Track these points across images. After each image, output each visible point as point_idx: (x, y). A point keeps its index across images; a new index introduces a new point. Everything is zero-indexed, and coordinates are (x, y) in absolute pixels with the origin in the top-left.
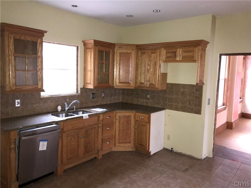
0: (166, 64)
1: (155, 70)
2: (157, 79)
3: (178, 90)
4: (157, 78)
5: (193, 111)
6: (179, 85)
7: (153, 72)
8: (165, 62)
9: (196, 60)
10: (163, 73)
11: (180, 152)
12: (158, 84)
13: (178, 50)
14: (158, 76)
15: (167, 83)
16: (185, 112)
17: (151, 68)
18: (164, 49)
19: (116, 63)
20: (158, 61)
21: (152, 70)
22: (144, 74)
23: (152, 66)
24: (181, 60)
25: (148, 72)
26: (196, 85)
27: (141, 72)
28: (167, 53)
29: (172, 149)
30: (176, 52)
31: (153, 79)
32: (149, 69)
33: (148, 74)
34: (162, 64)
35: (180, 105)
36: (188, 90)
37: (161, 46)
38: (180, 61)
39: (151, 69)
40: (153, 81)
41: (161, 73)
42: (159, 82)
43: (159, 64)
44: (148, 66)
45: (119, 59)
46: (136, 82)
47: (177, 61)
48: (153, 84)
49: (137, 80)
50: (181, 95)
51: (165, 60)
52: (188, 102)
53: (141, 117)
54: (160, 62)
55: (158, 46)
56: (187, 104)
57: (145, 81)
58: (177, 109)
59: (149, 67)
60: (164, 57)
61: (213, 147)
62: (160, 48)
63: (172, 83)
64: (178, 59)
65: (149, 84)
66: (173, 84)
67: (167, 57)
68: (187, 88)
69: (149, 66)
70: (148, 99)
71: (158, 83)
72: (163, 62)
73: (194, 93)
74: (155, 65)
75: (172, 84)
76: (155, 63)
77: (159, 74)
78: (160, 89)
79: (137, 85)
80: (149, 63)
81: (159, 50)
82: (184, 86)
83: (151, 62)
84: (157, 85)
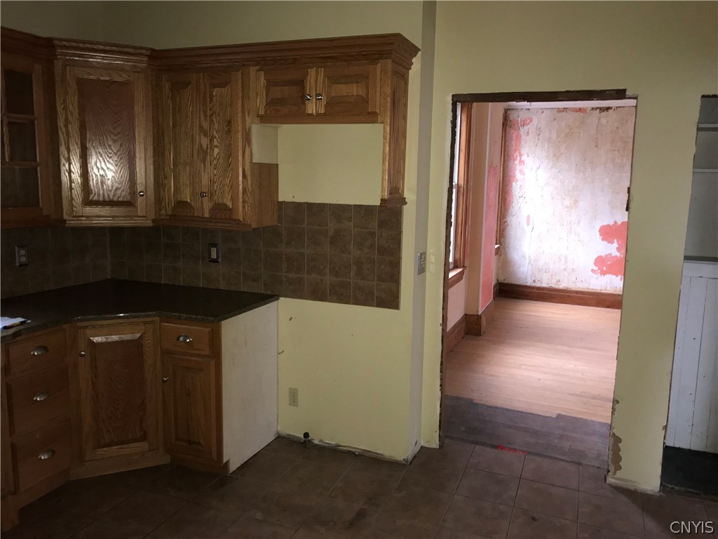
0: (268, 128)
1: (229, 154)
2: (241, 187)
3: (319, 225)
4: (238, 183)
5: (373, 300)
6: (322, 207)
7: (221, 161)
8: (264, 119)
9: (378, 111)
10: (260, 165)
11: (333, 443)
12: (244, 207)
13: (312, 72)
14: (244, 176)
15: (280, 200)
16: (346, 303)
17: (216, 143)
18: (257, 71)
19: (67, 122)
20: (240, 115)
21: (216, 151)
22: (188, 168)
23: (215, 134)
24: (323, 112)
25: (204, 161)
26: (381, 206)
27: (175, 159)
28: (270, 84)
29: (306, 435)
30: (303, 84)
31: (226, 188)
32: (204, 146)
33: (205, 166)
34: (256, 130)
35: (328, 279)
36: (352, 224)
37: (244, 56)
38: (318, 115)
39: (216, 146)
40: (227, 194)
41: (253, 164)
42: (246, 199)
43: (244, 129)
44: (202, 137)
45: (76, 105)
46: (159, 200)
47: (311, 115)
48: (225, 205)
49: (162, 194)
50: (330, 243)
51: (265, 112)
52: (354, 268)
53: (181, 338)
54: (248, 120)
55: (237, 57)
56: (352, 273)
57: (193, 194)
58: (318, 294)
59: (205, 141)
60: (259, 102)
61: (440, 414)
62: (244, 65)
63: (298, 200)
64: (311, 108)
65: (211, 205)
66: (300, 204)
67: (272, 103)
68: (349, 219)
69: (205, 135)
70: (214, 262)
71: (244, 201)
72: (257, 120)
73: (372, 234)
74: (229, 132)
75: (298, 207)
76: (229, 123)
77: (247, 168)
78: (254, 226)
79: (163, 212)
80: (206, 125)
81: (240, 72)
82: (340, 211)
83: (213, 120)
84: (241, 209)
